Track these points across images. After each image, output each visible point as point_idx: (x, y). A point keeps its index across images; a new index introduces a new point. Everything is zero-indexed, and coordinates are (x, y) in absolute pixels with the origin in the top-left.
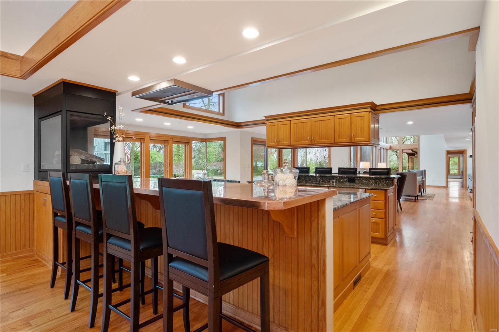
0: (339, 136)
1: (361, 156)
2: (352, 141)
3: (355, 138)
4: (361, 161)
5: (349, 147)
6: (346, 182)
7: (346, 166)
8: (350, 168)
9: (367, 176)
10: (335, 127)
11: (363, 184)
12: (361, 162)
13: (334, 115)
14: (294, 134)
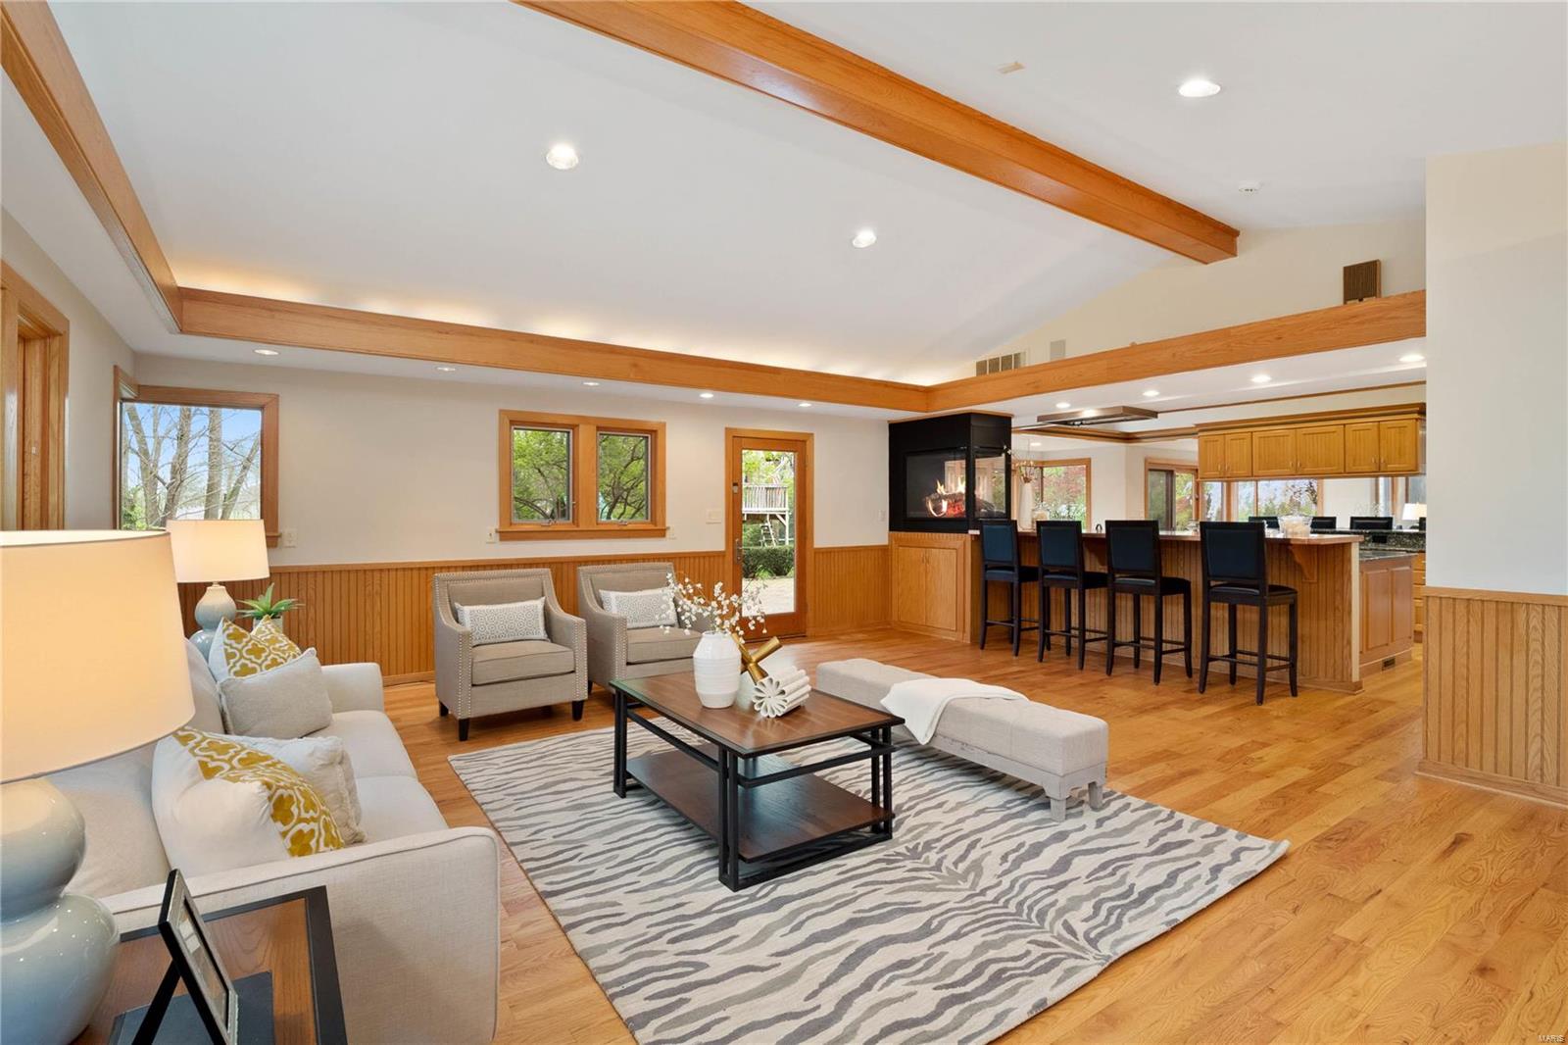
0: (1354, 461)
1: (1407, 490)
2: (1382, 469)
3: (1386, 465)
4: (1407, 501)
5: (1374, 479)
6: (1369, 541)
7: (1366, 512)
8: (1376, 518)
9: (1417, 531)
10: (1347, 444)
11: (1405, 545)
12: (1406, 505)
13: (1344, 425)
14: (1260, 457)
